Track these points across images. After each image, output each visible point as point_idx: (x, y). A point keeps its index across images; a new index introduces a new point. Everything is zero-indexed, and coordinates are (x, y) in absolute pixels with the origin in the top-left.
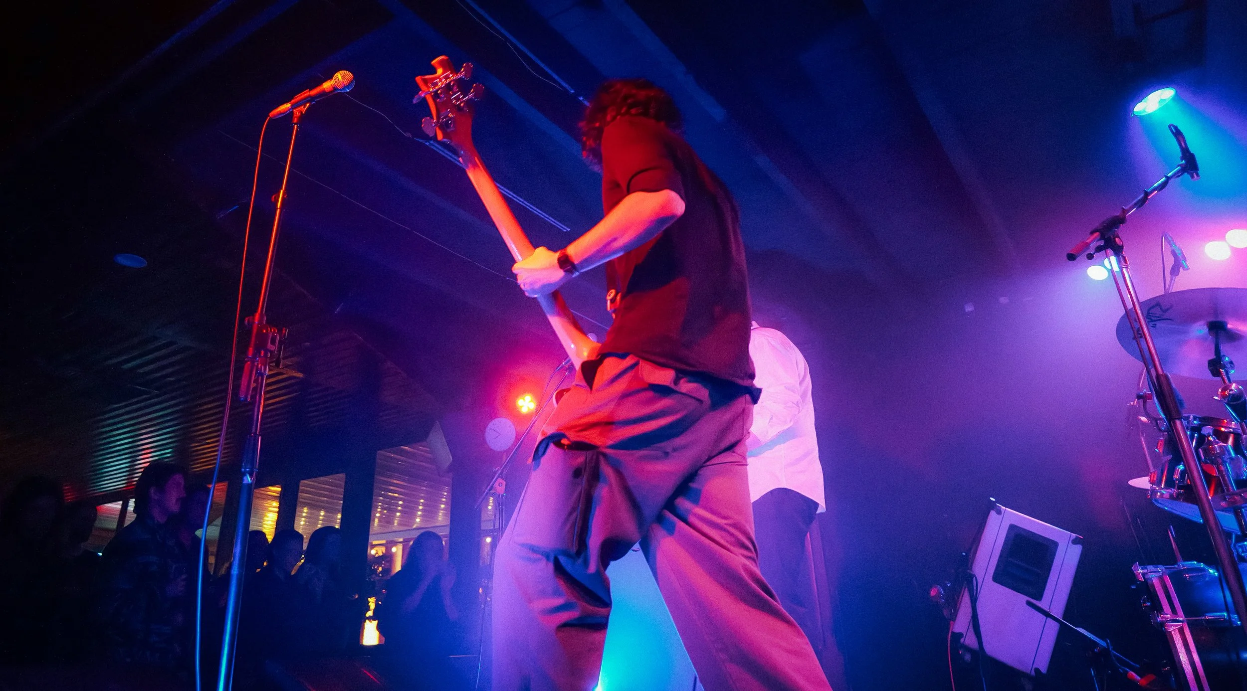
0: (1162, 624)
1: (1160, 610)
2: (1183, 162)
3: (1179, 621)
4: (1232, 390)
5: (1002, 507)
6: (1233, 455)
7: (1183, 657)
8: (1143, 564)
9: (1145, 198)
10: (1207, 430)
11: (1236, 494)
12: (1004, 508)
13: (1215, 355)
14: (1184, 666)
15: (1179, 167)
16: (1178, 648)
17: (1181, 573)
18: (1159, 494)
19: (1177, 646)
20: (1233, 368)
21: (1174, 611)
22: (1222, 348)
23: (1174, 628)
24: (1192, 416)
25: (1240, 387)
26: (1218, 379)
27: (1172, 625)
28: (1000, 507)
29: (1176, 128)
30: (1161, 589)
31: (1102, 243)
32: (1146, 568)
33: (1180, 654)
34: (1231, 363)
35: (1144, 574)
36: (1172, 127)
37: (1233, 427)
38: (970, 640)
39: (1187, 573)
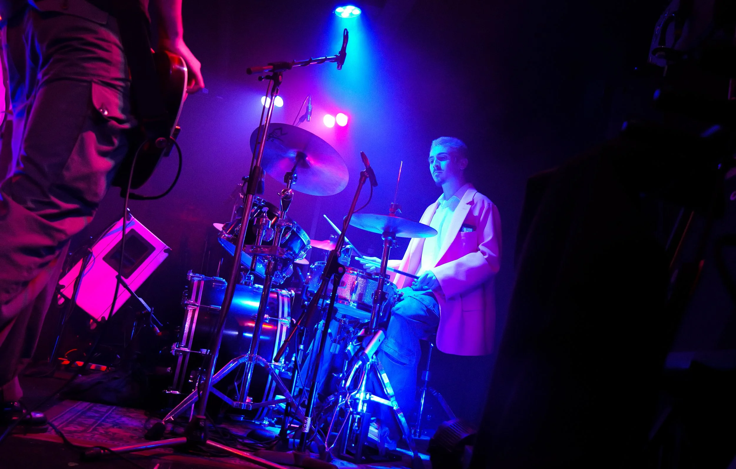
0: (187, 305)
1: (189, 297)
2: (339, 55)
3: (196, 306)
4: (288, 192)
5: (133, 217)
6: (270, 227)
7: (187, 325)
8: (194, 273)
9: (308, 63)
10: (266, 209)
11: (260, 247)
12: (134, 218)
13: (292, 171)
14: (185, 329)
15: (335, 57)
16: (187, 319)
17: (211, 282)
18: (223, 235)
19: (188, 318)
20: (295, 181)
21: (196, 300)
22: (297, 168)
23: (191, 309)
24: (263, 200)
25: (293, 193)
26: (286, 184)
27: (191, 307)
28: (131, 216)
29: (347, 32)
30: (196, 287)
31: (271, 74)
32: (195, 274)
33: (187, 322)
34: (296, 178)
35: (192, 277)
36: (346, 31)
37: (279, 213)
38: (68, 292)
39: (214, 282)
